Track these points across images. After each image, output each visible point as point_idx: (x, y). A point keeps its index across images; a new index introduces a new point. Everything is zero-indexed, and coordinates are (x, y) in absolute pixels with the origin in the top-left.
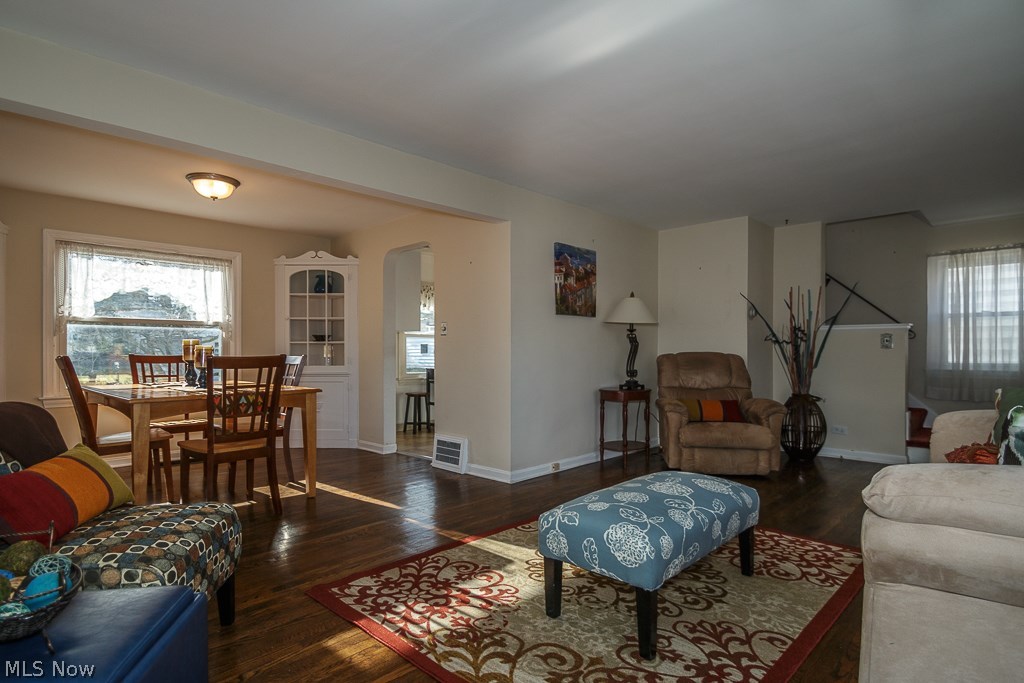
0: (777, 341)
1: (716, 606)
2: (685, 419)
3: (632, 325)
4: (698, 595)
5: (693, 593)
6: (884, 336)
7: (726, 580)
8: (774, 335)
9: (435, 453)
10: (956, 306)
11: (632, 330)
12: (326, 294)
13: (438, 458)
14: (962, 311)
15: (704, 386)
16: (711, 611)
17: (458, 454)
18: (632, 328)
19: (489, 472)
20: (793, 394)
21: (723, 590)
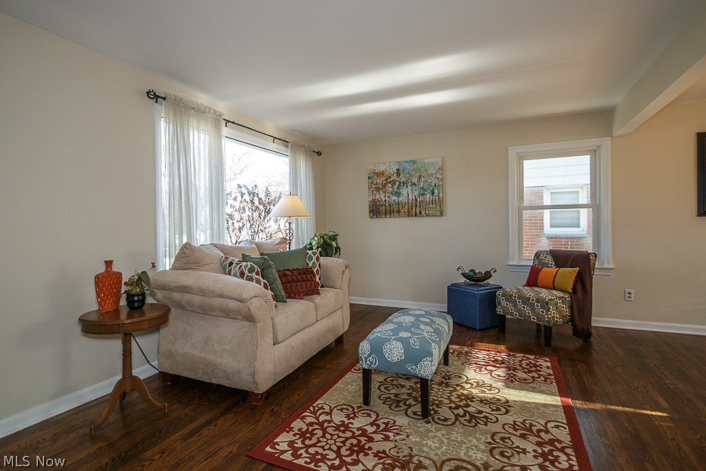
1: (382, 380)
4: (392, 385)
5: (395, 385)
7: (379, 398)
16: (384, 378)
21: (380, 390)
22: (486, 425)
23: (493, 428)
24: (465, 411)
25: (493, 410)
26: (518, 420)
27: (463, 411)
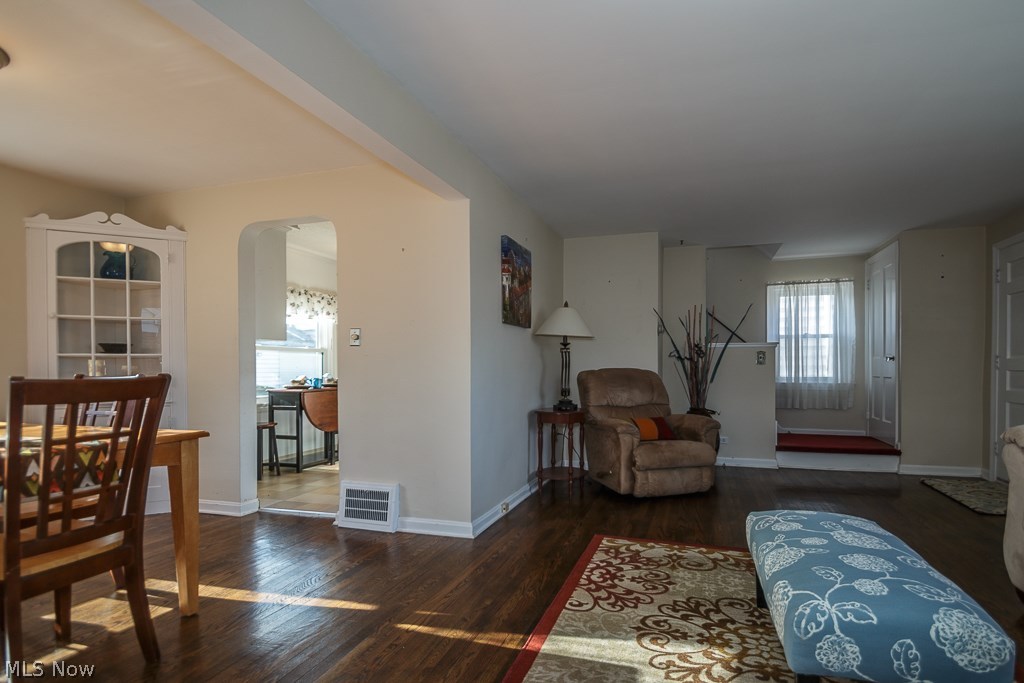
0: (679, 358)
2: (636, 440)
3: (565, 337)
6: (759, 353)
8: (678, 352)
9: (343, 507)
10: (789, 328)
11: (565, 344)
12: (127, 281)
13: (348, 514)
14: (793, 333)
15: (629, 404)
17: (385, 506)
18: (565, 342)
19: (436, 527)
20: (691, 409)
22: (675, 602)
23: (668, 599)
24: (708, 617)
25: (665, 621)
26: (630, 610)
27: (712, 618)
